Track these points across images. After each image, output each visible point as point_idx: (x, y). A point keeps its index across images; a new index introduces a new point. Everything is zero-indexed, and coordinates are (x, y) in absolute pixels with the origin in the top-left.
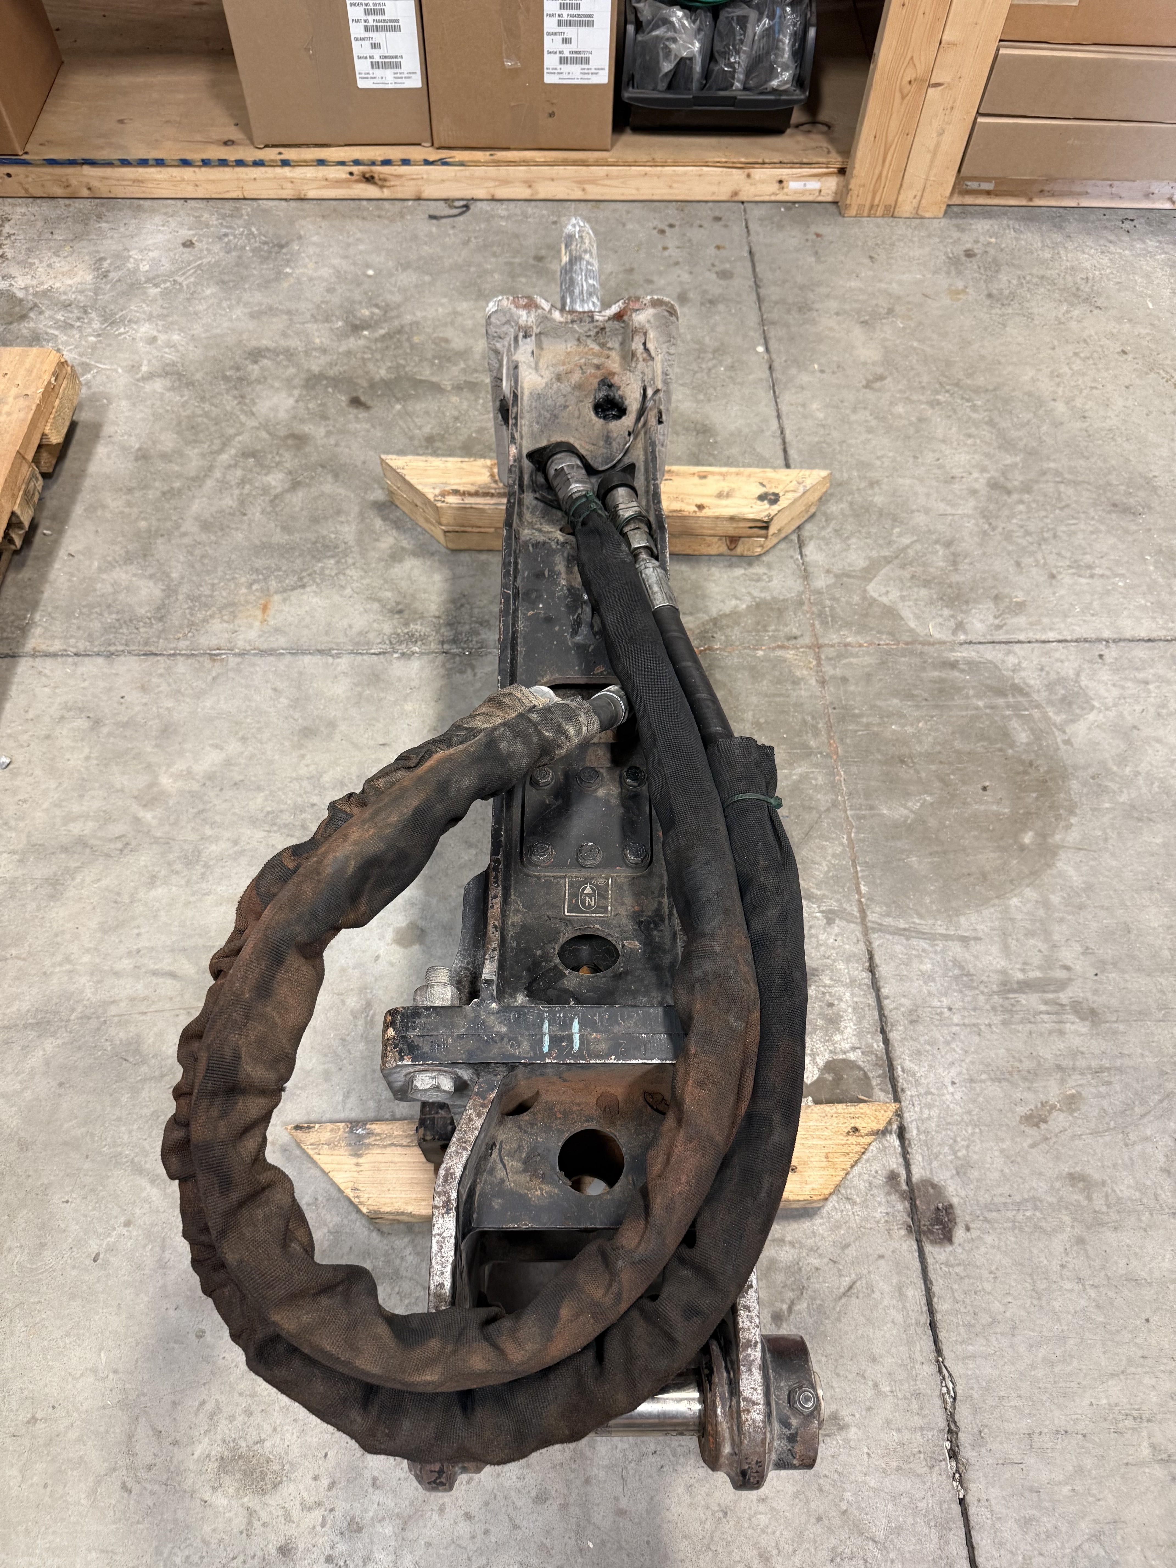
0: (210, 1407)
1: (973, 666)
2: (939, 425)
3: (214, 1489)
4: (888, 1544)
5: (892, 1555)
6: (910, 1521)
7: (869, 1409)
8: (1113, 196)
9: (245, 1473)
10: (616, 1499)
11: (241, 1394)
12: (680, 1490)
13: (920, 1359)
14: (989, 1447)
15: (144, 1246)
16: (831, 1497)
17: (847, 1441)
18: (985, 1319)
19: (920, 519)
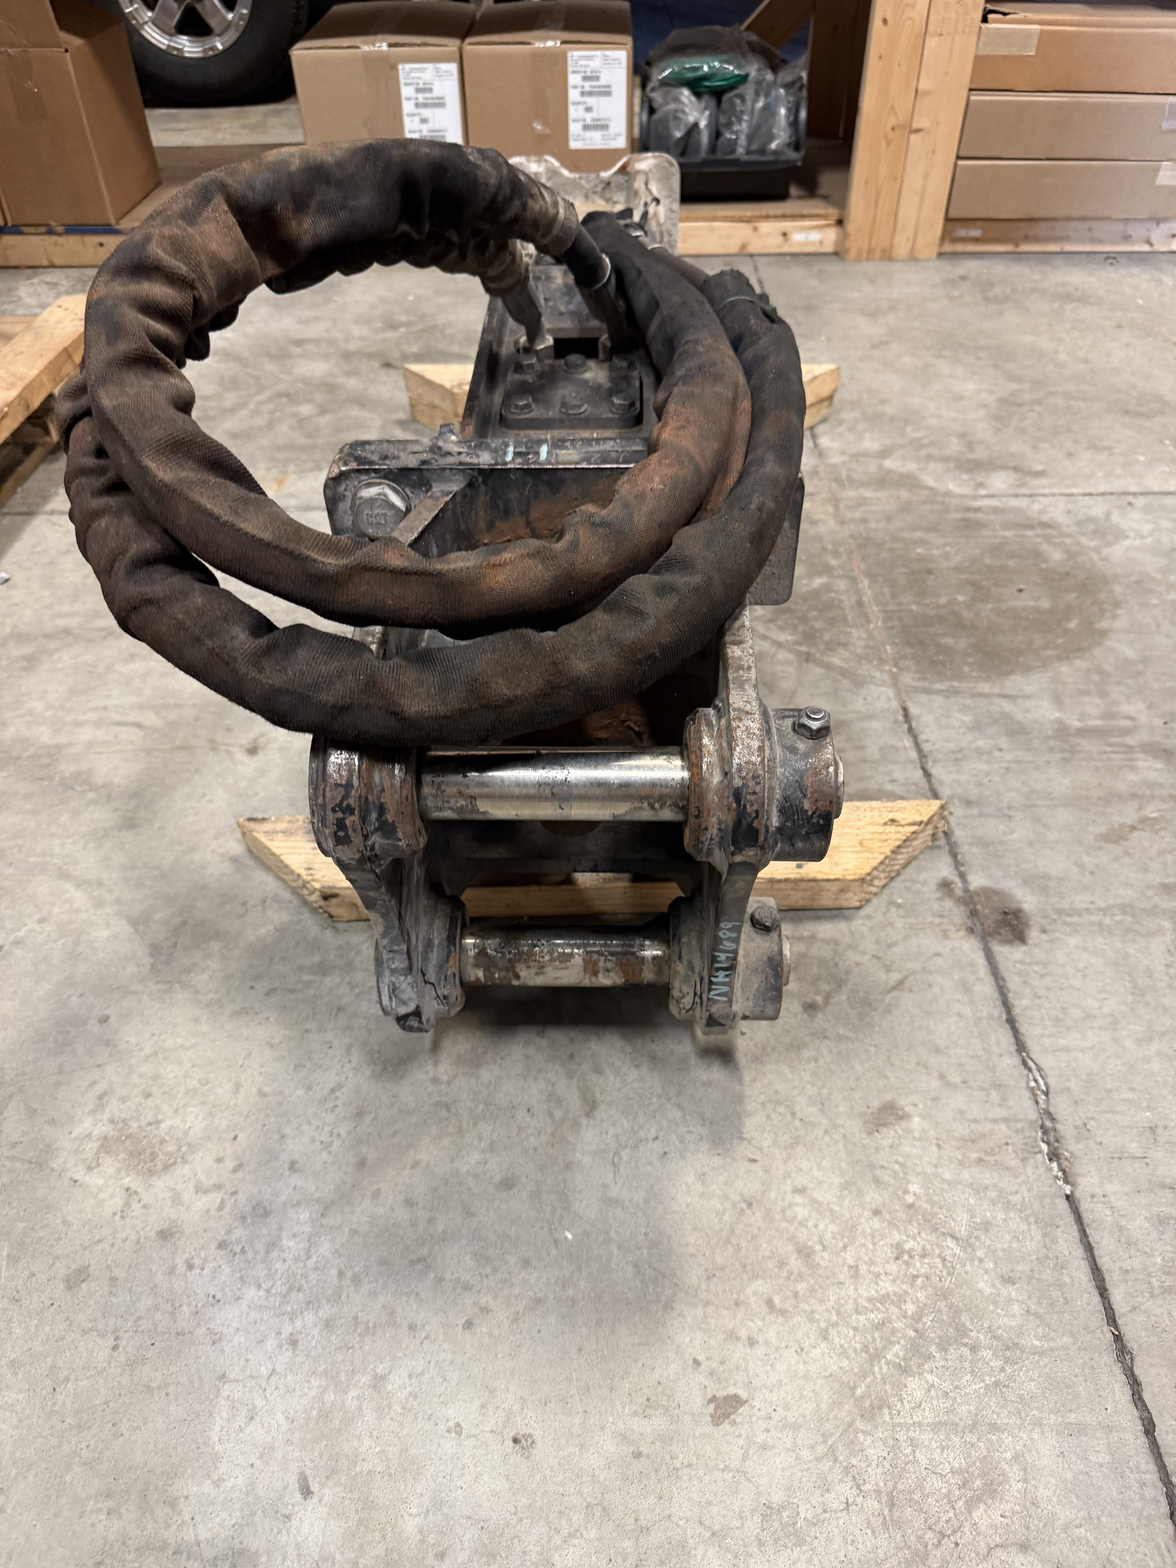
0: (101, 1087)
1: (995, 510)
2: (945, 368)
3: (89, 1168)
4: (972, 1241)
5: (980, 1253)
6: (1001, 1216)
7: (935, 1099)
8: (1094, 240)
9: (131, 1154)
10: (605, 1186)
11: (141, 1076)
12: (690, 1178)
13: (996, 1050)
14: (1099, 1139)
15: (55, 941)
16: (890, 1190)
17: (909, 1131)
18: (1076, 1013)
19: (933, 421)
